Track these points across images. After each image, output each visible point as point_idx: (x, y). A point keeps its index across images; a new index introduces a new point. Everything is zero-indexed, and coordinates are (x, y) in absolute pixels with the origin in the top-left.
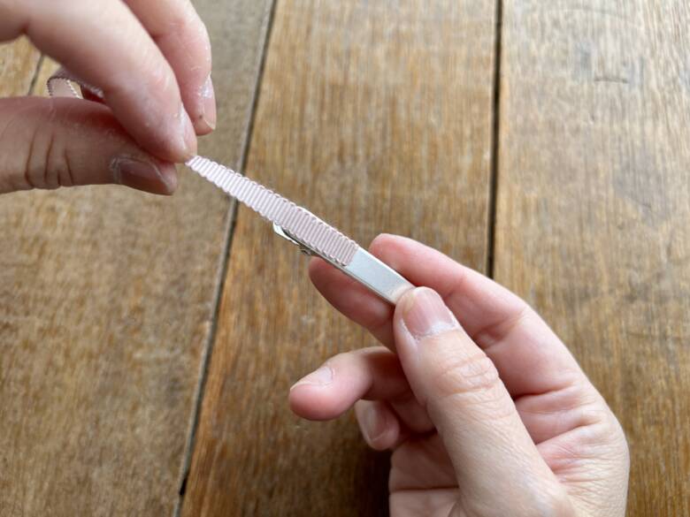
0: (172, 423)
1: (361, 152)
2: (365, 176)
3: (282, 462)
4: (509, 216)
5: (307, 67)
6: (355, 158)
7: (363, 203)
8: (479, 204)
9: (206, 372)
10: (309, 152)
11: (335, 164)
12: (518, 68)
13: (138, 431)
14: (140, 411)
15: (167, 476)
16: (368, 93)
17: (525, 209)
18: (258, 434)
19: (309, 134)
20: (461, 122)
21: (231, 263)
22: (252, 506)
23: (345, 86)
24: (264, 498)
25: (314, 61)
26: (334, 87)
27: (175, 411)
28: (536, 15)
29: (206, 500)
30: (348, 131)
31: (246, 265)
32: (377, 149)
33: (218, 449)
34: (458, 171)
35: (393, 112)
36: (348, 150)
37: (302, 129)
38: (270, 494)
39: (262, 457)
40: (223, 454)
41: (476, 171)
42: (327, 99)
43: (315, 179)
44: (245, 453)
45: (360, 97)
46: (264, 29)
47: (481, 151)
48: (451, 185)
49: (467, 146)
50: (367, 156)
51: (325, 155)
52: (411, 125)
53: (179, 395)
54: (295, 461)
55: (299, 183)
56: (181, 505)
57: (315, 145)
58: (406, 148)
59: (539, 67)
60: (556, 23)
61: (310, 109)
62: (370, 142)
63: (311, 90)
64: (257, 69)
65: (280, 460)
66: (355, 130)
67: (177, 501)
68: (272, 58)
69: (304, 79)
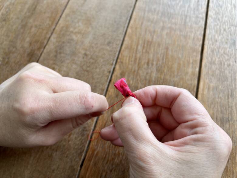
0: (82, 142)
1: (155, 63)
2: (155, 71)
3: (117, 161)
4: (203, 90)
5: (140, 35)
6: (153, 64)
7: (154, 79)
8: (193, 85)
9: (95, 127)
10: (137, 61)
11: (146, 66)
12: (211, 43)
13: (70, 142)
14: (72, 136)
15: (77, 159)
16: (159, 45)
17: (209, 89)
18: (110, 150)
19: (138, 55)
20: (189, 57)
21: (108, 93)
22: (104, 174)
23: (152, 42)
24: (109, 172)
25: (143, 33)
26: (148, 42)
27: (83, 138)
28: (218, 27)
29: (89, 169)
30: (151, 56)
31: (113, 94)
32: (160, 63)
33: (96, 152)
34: (187, 73)
35: (167, 52)
36: (151, 62)
37: (136, 53)
38: (111, 171)
39: (110, 158)
40: (97, 154)
41: (193, 74)
42: (145, 45)
43: (138, 70)
44: (104, 156)
45: (156, 45)
46: (128, 21)
47: (195, 68)
48: (184, 77)
49: (191, 65)
50: (157, 64)
51: (143, 62)
52: (172, 56)
53: (85, 133)
54: (121, 161)
55: (133, 70)
56: (80, 170)
57: (140, 59)
58: (170, 63)
59: (218, 43)
60: (225, 30)
61: (140, 48)
62: (158, 60)
63: (140, 42)
64: (124, 33)
65: (116, 160)
66: (154, 56)
67: (79, 168)
68: (129, 30)
69: (139, 38)
